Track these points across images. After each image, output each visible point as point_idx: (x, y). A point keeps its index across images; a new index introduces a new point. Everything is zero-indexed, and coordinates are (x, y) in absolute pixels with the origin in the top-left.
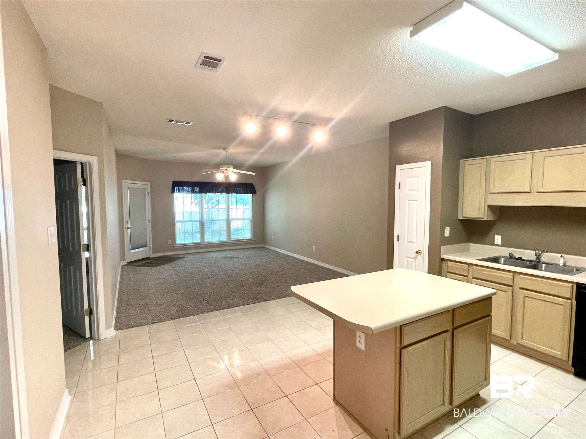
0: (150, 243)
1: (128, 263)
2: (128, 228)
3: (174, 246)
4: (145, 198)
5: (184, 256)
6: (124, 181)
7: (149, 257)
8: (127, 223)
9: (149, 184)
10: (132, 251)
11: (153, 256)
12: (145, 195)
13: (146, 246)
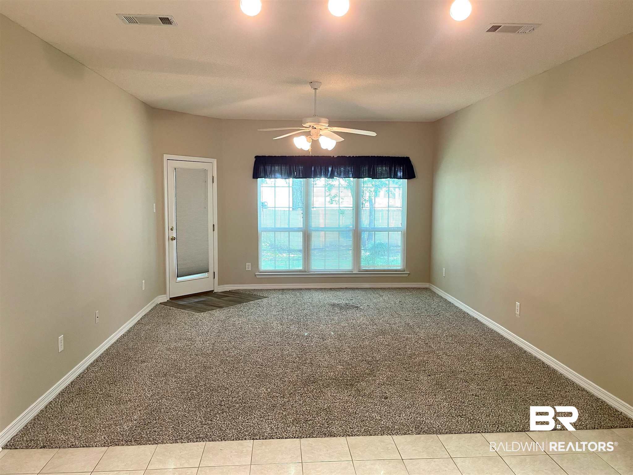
0: (213, 265)
1: (170, 299)
2: (173, 239)
3: (255, 275)
4: (206, 187)
5: (266, 295)
6: (166, 157)
7: (213, 291)
8: (172, 229)
9: (215, 161)
10: (179, 279)
11: (219, 289)
12: (206, 182)
13: (207, 271)
